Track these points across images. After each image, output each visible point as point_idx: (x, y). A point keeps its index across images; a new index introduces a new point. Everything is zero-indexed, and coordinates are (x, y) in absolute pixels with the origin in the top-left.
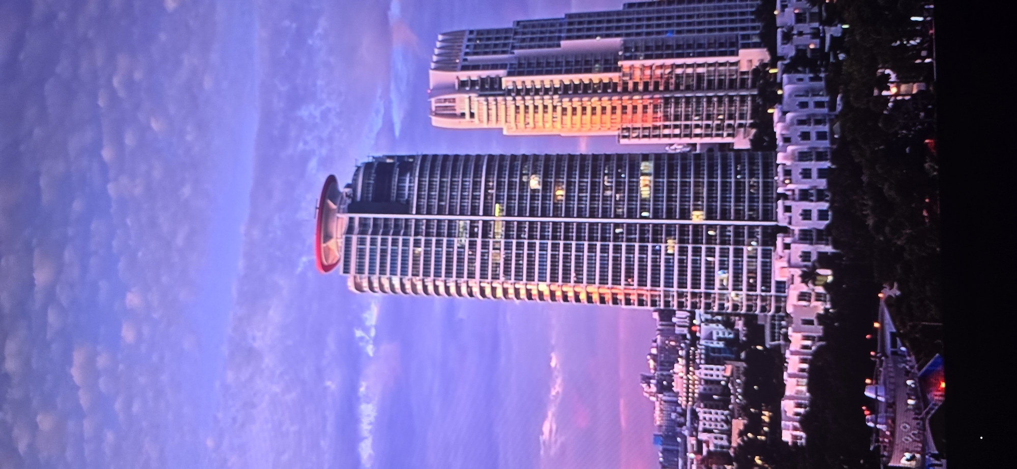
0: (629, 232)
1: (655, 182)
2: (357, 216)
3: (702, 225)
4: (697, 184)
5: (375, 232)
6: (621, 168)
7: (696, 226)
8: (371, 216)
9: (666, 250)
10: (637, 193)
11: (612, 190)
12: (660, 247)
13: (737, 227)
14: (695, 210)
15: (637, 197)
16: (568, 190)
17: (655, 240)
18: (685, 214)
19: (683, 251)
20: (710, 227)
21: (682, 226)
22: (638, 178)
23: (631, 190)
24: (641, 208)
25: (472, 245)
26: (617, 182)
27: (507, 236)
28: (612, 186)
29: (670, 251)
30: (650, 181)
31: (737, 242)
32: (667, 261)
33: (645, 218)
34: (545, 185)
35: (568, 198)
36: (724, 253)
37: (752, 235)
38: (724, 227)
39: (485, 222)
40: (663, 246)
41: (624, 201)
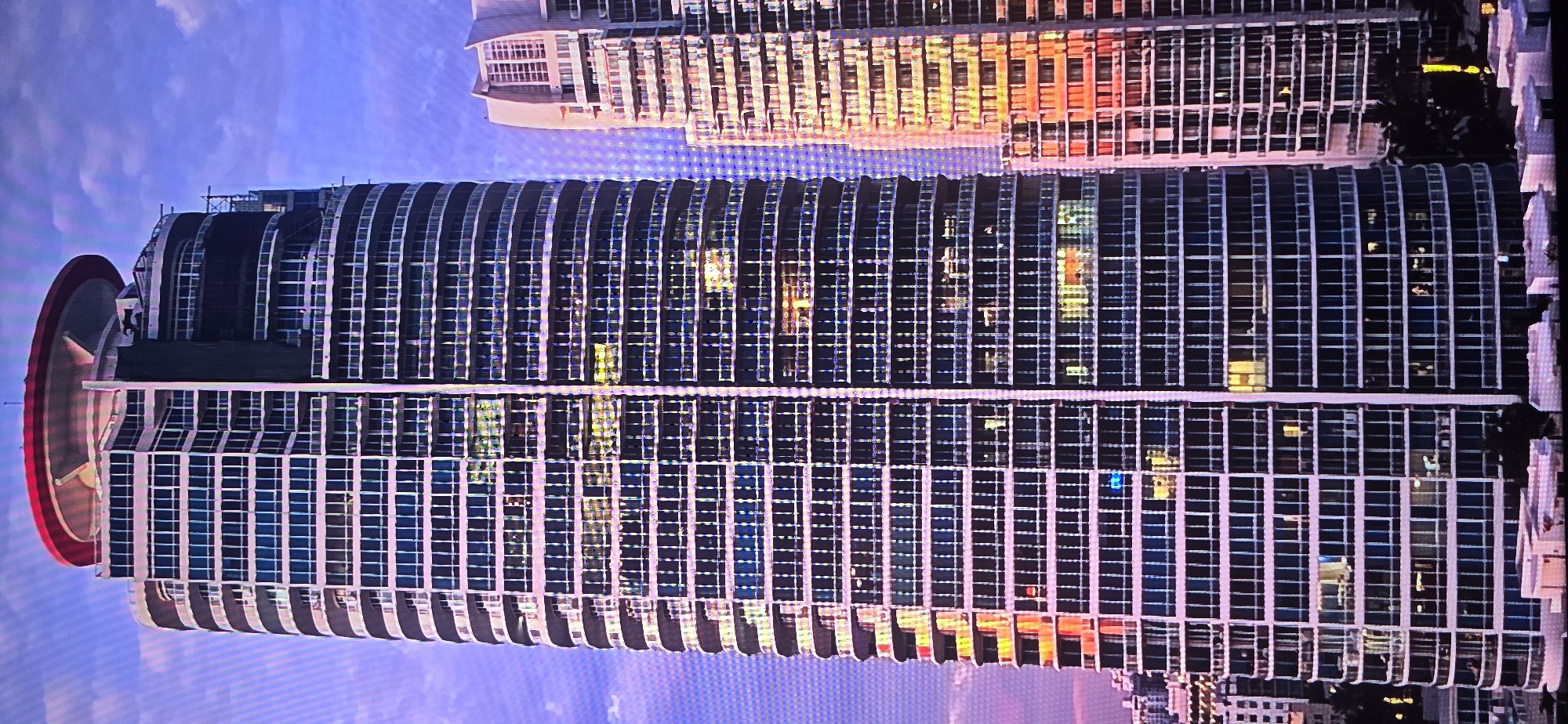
0: (1024, 429)
1: (1103, 265)
2: (150, 388)
3: (1264, 405)
4: (1240, 272)
5: (206, 442)
6: (993, 222)
7: (1240, 410)
8: (195, 387)
9: (1147, 492)
10: (1046, 302)
11: (964, 292)
12: (1129, 479)
13: (1374, 413)
14: (1235, 356)
15: (1046, 315)
16: (823, 298)
17: (1109, 459)
18: (1203, 373)
19: (1200, 494)
20: (1285, 412)
21: (1196, 411)
22: (1046, 253)
23: (1024, 293)
24: (1060, 353)
25: (517, 477)
26: (978, 267)
27: (630, 449)
28: (963, 282)
29: (1160, 494)
30: (1089, 266)
31: (1375, 463)
32: (1151, 525)
33: (1072, 384)
34: (746, 280)
35: (822, 318)
36: (1336, 503)
37: (1423, 438)
38: (1331, 412)
39: (556, 401)
40: (1137, 476)
41: (1004, 329)
